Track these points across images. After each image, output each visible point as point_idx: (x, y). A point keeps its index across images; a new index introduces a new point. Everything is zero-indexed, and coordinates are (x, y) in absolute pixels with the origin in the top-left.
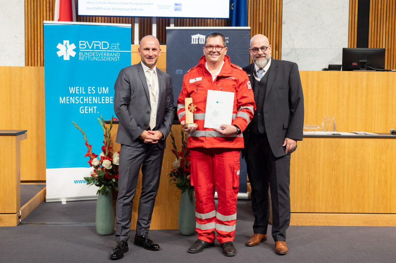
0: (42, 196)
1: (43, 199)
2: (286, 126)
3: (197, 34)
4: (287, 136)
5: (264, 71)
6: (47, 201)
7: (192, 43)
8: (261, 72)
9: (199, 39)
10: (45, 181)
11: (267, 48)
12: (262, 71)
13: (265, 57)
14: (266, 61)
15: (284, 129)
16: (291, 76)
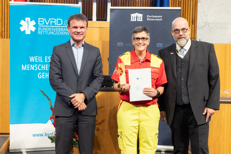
0: (7, 147)
1: (7, 149)
2: (206, 98)
3: (136, 13)
4: (207, 106)
5: (185, 50)
6: (10, 151)
7: (131, 20)
8: (182, 50)
9: (137, 17)
10: (9, 134)
11: (187, 30)
12: (184, 49)
13: (185, 38)
14: (186, 41)
15: (204, 101)
16: (210, 55)
